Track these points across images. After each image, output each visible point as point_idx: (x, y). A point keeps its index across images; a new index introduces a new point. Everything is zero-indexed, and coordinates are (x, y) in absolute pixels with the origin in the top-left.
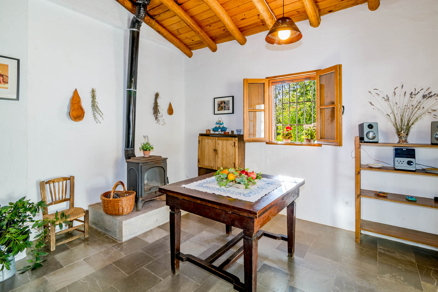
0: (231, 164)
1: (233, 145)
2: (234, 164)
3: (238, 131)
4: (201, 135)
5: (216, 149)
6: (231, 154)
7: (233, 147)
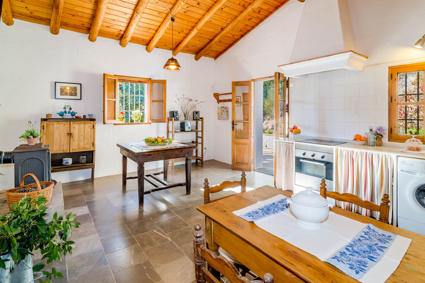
0: (89, 144)
1: (92, 127)
2: (93, 143)
3: (90, 116)
4: (43, 120)
5: (71, 133)
6: (90, 135)
7: (92, 129)
